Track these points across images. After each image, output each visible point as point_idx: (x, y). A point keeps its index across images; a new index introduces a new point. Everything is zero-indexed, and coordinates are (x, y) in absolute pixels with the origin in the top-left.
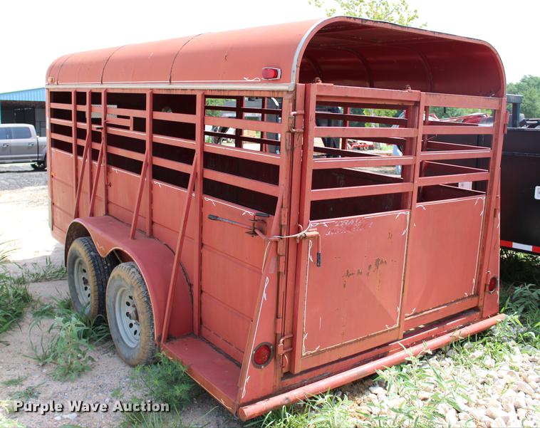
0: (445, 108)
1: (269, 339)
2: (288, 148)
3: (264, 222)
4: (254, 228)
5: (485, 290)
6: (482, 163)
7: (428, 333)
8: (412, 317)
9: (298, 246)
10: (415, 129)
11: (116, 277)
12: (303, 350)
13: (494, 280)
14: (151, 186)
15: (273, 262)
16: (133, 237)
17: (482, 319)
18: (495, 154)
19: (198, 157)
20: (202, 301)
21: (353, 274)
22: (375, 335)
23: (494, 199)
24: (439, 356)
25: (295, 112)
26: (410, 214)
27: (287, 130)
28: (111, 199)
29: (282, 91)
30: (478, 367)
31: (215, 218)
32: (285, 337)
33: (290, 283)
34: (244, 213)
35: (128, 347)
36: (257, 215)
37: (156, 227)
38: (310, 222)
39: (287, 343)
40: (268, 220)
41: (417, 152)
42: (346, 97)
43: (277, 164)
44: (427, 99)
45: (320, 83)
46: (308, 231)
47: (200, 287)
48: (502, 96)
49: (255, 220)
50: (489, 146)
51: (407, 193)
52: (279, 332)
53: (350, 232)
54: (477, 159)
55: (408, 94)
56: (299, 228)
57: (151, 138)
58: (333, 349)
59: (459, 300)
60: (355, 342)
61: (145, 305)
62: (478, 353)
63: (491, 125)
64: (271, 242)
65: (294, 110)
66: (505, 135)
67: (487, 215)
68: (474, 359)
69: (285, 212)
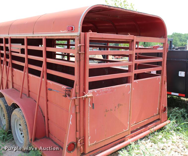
0: (145, 42)
1: (74, 140)
2: (77, 60)
3: (70, 91)
4: (66, 94)
5: (162, 112)
6: (159, 64)
7: (141, 131)
8: (135, 125)
9: (84, 101)
10: (132, 51)
11: (14, 114)
12: (89, 143)
13: (165, 108)
14: (28, 76)
15: (74, 108)
16: (21, 97)
17: (161, 123)
18: (164, 60)
19: (44, 64)
20: (49, 124)
21: (108, 111)
22: (119, 134)
23: (164, 77)
24: (145, 139)
25: (80, 45)
26: (131, 85)
27: (77, 52)
28: (14, 82)
29: (75, 36)
30: (160, 143)
31: (51, 90)
32: (81, 139)
33: (82, 116)
34: (62, 88)
35: (20, 143)
36: (67, 88)
37: (30, 93)
38: (89, 91)
39: (82, 141)
40: (71, 90)
41: (133, 60)
42: (103, 38)
43: (74, 67)
44: (136, 38)
45: (91, 32)
46: (88, 95)
47: (48, 117)
48: (166, 38)
49: (66, 90)
50: (162, 57)
51: (130, 76)
52: (78, 137)
53: (106, 94)
54: (158, 62)
55: (129, 37)
56: (84, 93)
57: (27, 57)
58: (102, 141)
59: (152, 116)
60: (111, 138)
61: (25, 126)
62: (160, 137)
63: (162, 49)
64: (72, 100)
65: (80, 44)
66: (167, 52)
67: (162, 83)
68: (159, 139)
69: (78, 87)
